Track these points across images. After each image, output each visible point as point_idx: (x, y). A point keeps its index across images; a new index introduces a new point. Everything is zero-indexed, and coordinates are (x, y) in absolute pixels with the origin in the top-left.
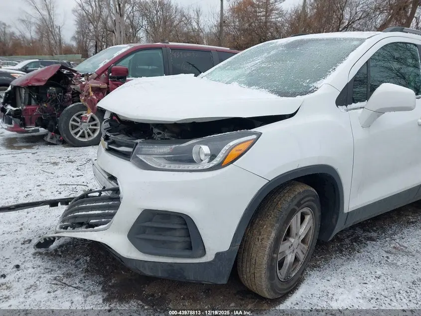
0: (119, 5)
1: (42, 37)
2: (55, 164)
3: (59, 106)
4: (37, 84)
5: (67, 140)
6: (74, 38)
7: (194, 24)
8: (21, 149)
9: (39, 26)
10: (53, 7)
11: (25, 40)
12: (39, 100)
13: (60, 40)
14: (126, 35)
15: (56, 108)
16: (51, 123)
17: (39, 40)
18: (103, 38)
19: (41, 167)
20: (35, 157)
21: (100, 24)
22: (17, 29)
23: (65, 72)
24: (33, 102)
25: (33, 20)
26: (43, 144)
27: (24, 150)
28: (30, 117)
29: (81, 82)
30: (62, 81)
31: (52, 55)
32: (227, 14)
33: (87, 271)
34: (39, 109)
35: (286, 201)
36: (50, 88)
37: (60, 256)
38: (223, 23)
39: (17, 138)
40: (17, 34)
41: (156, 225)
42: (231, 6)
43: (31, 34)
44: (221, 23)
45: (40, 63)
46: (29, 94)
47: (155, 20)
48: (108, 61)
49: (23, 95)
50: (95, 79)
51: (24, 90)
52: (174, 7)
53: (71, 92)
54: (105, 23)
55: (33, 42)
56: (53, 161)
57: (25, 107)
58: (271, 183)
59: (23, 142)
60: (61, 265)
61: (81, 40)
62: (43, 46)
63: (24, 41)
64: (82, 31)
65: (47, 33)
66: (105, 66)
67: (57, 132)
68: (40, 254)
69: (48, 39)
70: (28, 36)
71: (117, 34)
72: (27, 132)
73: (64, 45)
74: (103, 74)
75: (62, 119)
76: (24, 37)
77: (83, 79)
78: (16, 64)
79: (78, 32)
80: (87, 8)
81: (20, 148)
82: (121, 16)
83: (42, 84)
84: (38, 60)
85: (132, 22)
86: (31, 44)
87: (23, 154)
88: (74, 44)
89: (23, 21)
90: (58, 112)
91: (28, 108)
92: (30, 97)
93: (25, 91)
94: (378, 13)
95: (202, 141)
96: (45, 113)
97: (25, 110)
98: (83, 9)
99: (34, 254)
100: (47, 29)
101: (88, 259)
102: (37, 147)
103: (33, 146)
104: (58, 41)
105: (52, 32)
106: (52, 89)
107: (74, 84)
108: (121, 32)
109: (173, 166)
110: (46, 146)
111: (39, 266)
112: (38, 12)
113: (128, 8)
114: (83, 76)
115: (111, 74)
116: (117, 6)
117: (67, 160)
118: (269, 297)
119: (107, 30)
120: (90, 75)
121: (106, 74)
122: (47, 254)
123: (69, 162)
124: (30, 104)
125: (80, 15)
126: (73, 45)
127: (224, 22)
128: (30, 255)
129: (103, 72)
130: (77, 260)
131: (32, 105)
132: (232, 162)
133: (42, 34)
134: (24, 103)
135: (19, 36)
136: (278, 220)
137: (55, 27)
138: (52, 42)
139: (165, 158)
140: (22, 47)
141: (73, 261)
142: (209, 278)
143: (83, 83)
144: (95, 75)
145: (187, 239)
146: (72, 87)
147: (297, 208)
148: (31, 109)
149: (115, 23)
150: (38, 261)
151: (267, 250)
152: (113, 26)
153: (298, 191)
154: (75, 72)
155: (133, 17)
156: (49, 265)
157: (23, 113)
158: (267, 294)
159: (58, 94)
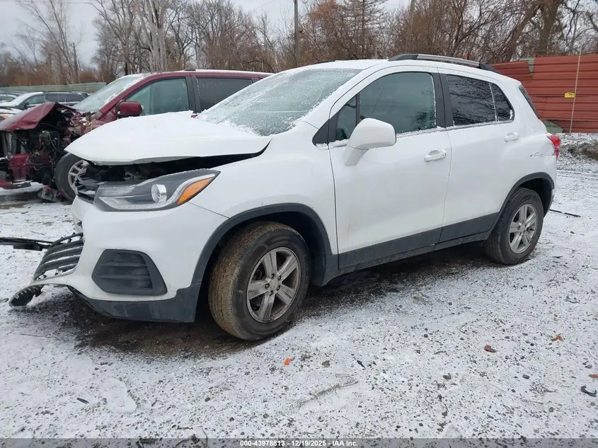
0: (156, 12)
1: (50, 59)
2: (49, 224)
3: (55, 153)
4: (26, 127)
5: (67, 195)
6: (95, 59)
7: (260, 36)
8: (8, 209)
9: (47, 44)
10: (65, 18)
11: (26, 63)
12: (30, 148)
13: (75, 62)
14: (169, 52)
15: (52, 157)
16: (46, 175)
17: (47, 63)
18: (135, 58)
19: (31, 227)
20: (25, 217)
21: (132, 39)
22: (15, 48)
23: (63, 111)
24: (23, 150)
25: (37, 36)
26: (37, 202)
27: (13, 209)
28: (18, 168)
29: (81, 124)
30: (59, 122)
31: (66, 84)
32: (303, 21)
33: (64, 324)
34: (29, 158)
35: (253, 239)
36: (43, 132)
37: (38, 312)
38: (298, 33)
39: (5, 196)
40: (15, 55)
41: (117, 265)
42: (309, 9)
43: (34, 55)
44: (295, 34)
45: (45, 97)
46: (18, 140)
47: (210, 29)
48: (115, 96)
49: (10, 142)
50: (99, 119)
51: (10, 136)
52: (237, 11)
53: (70, 136)
54: (137, 37)
55: (38, 67)
56: (46, 221)
57: (12, 157)
58: (231, 220)
59: (12, 200)
60: (37, 320)
61: (104, 61)
62: (51, 72)
63: (24, 64)
64: (106, 49)
65: (58, 53)
66: (111, 102)
67: (54, 186)
68: (16, 310)
69: (60, 62)
70: (31, 57)
71: (154, 52)
72: (16, 187)
73: (82, 70)
74: (110, 113)
75: (58, 170)
76: (26, 60)
77: (84, 119)
78: (14, 99)
79: (101, 52)
80: (113, 16)
81: (7, 207)
82: (160, 26)
83: (32, 127)
84: (41, 93)
85: (177, 35)
86: (36, 70)
87: (10, 214)
88: (96, 66)
89: (24, 37)
90: (53, 161)
91: (16, 157)
92: (19, 143)
93: (12, 137)
94: (508, 14)
95: (157, 181)
96: (38, 162)
97: (12, 159)
98: (107, 19)
99: (10, 311)
100: (57, 48)
101: (68, 314)
102: (28, 206)
103: (25, 204)
104: (73, 64)
105: (63, 51)
106: (46, 133)
107: (73, 126)
108: (159, 50)
109: (133, 207)
110: (40, 205)
111: (14, 322)
112: (43, 25)
113: (170, 15)
114: (84, 115)
115: (119, 113)
116: (154, 14)
117: (64, 219)
118: (243, 337)
119: (141, 48)
120: (93, 114)
121: (113, 112)
122: (24, 311)
123: (66, 221)
124: (18, 152)
125: (104, 26)
126: (94, 69)
127: (301, 32)
128: (5, 312)
129: (110, 110)
130: (56, 315)
131: (22, 153)
132: (188, 200)
133: (50, 55)
134: (12, 152)
135: (19, 58)
136: (242, 257)
137: (68, 44)
138: (66, 65)
139: (125, 199)
140: (22, 74)
141: (51, 317)
142: (175, 316)
143: (84, 124)
144: (100, 114)
145: (147, 277)
146: (71, 129)
147: (266, 246)
148: (19, 159)
149: (150, 37)
150: (14, 317)
151: (231, 287)
152: (149, 42)
153: (268, 230)
154: (74, 110)
155: (179, 26)
156: (24, 320)
157: (11, 164)
158: (239, 333)
159: (53, 138)
